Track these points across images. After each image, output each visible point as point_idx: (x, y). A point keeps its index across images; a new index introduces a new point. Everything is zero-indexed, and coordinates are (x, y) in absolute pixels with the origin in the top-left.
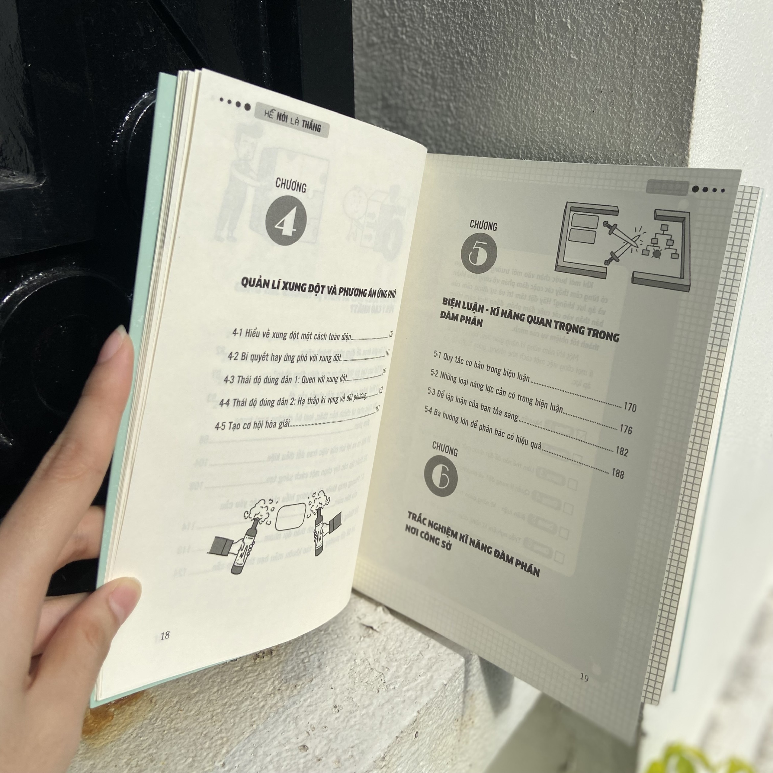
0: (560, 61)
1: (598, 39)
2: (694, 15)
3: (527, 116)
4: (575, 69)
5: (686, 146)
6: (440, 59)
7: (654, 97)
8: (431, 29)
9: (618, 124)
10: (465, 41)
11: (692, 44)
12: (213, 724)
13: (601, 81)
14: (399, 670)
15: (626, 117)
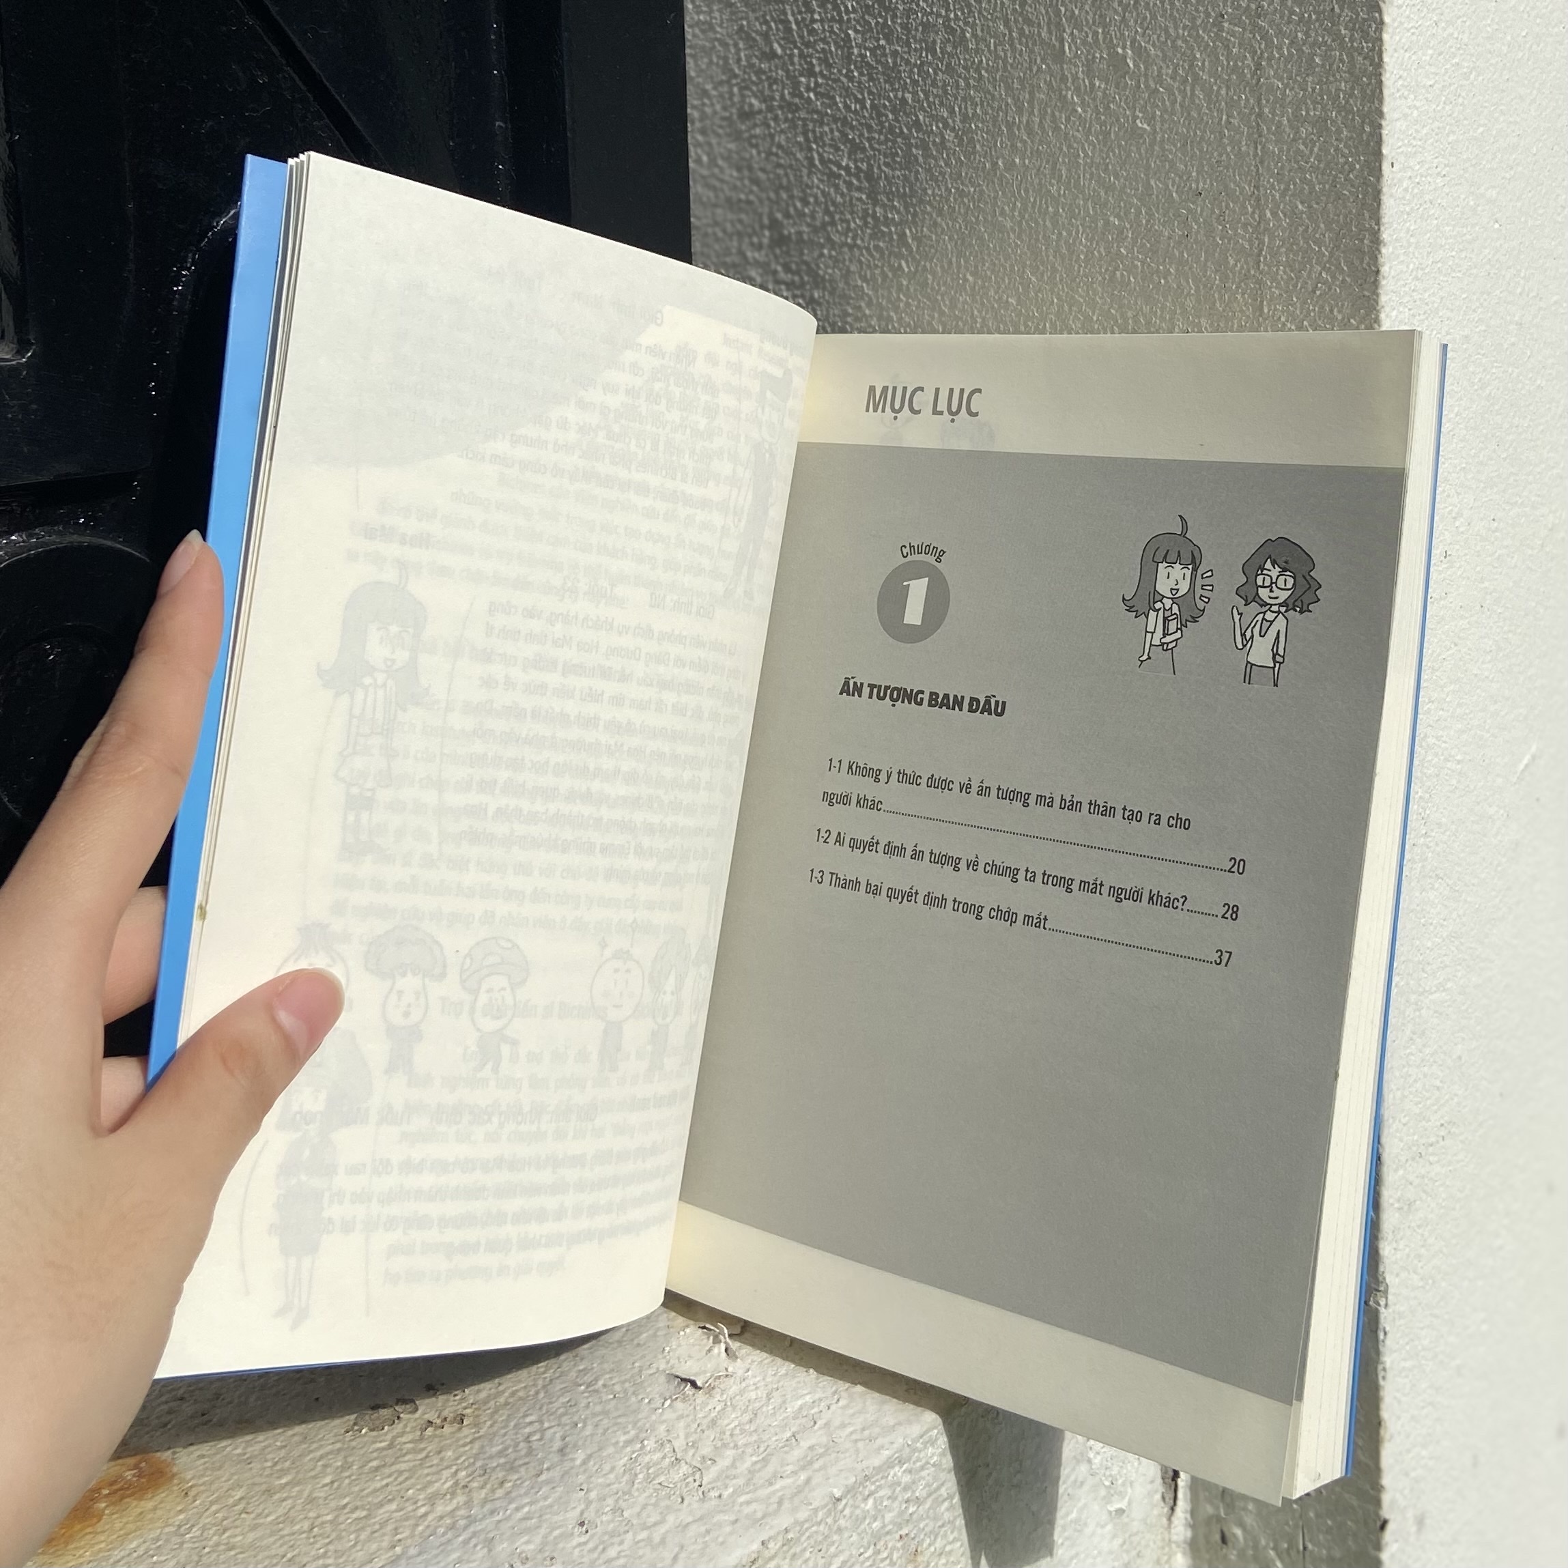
0: (1117, 134)
1: (1188, 88)
2: (1368, 34)
3: (1057, 250)
4: (1147, 149)
6: (882, 137)
7: (1302, 203)
8: (865, 79)
9: (1237, 261)
10: (931, 99)
11: (1368, 92)
12: (312, 1540)
13: (1198, 173)
14: (738, 1464)
15: (1251, 245)
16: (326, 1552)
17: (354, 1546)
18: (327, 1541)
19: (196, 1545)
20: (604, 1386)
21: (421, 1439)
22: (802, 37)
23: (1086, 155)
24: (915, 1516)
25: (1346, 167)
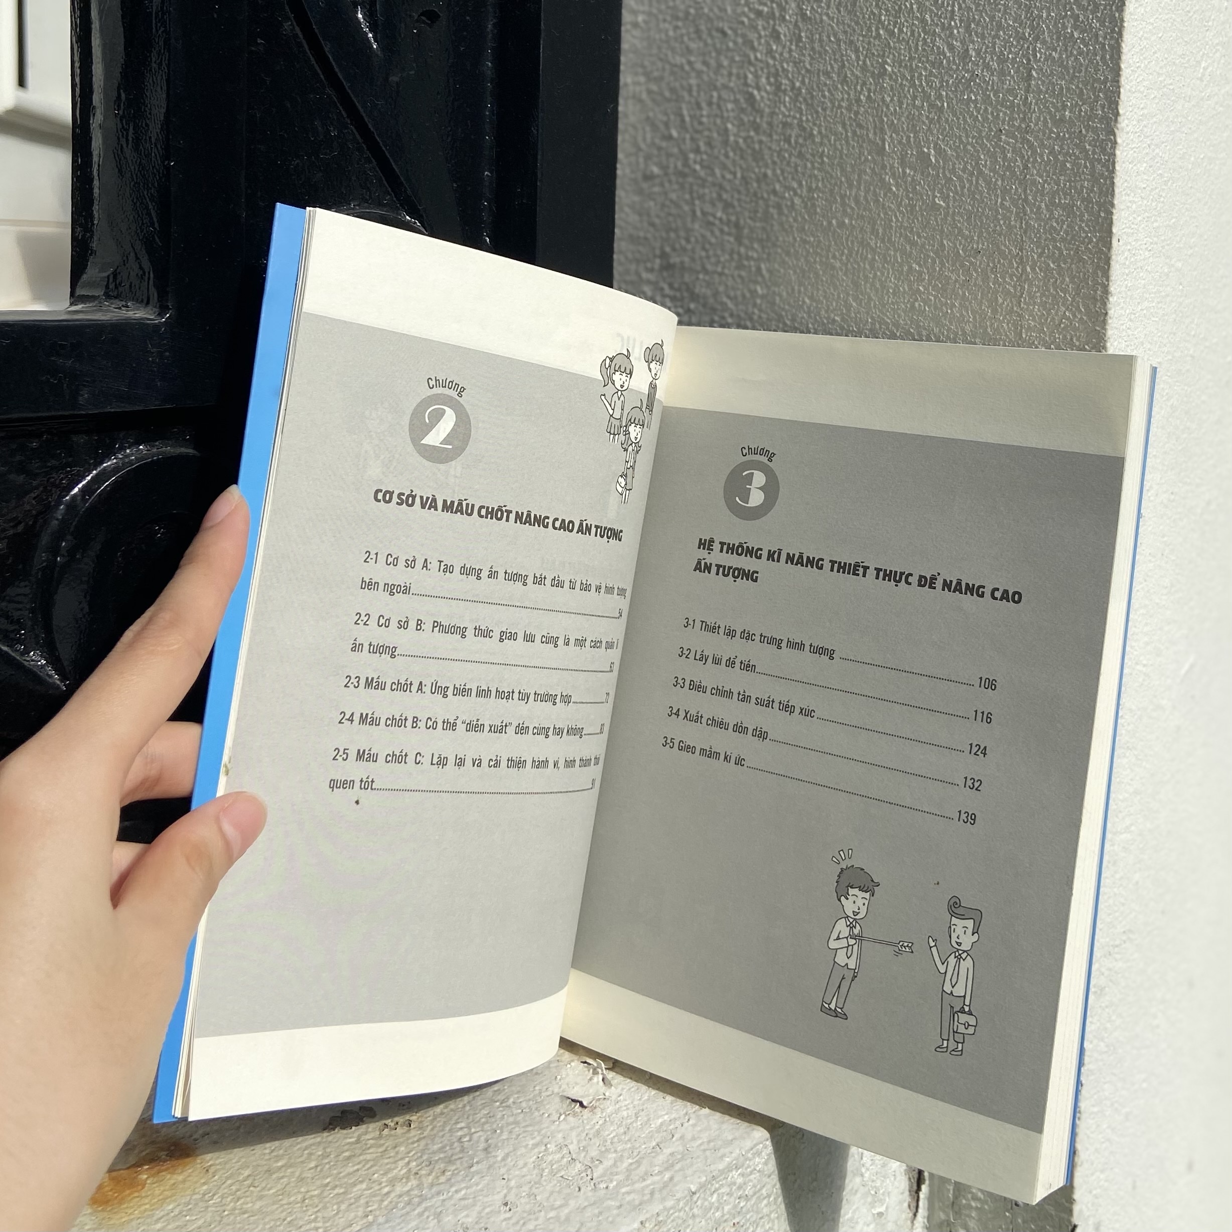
0: (920, 208)
1: (974, 178)
2: (1105, 150)
3: (873, 285)
4: (942, 219)
5: (1101, 334)
6: (748, 199)
7: (1054, 263)
8: (737, 158)
9: (1004, 300)
10: (786, 175)
11: (1104, 189)
12: (304, 1209)
13: (978, 237)
14: (619, 1164)
15: (1015, 290)
16: (316, 1218)
17: (337, 1213)
18: (316, 1210)
19: (218, 1209)
20: (514, 1103)
21: (380, 1137)
22: (692, 126)
23: (897, 220)
24: (744, 1210)
25: (1086, 240)
